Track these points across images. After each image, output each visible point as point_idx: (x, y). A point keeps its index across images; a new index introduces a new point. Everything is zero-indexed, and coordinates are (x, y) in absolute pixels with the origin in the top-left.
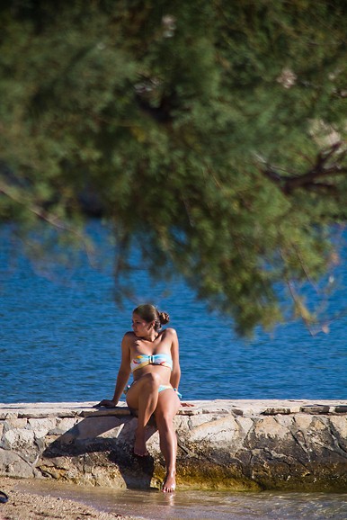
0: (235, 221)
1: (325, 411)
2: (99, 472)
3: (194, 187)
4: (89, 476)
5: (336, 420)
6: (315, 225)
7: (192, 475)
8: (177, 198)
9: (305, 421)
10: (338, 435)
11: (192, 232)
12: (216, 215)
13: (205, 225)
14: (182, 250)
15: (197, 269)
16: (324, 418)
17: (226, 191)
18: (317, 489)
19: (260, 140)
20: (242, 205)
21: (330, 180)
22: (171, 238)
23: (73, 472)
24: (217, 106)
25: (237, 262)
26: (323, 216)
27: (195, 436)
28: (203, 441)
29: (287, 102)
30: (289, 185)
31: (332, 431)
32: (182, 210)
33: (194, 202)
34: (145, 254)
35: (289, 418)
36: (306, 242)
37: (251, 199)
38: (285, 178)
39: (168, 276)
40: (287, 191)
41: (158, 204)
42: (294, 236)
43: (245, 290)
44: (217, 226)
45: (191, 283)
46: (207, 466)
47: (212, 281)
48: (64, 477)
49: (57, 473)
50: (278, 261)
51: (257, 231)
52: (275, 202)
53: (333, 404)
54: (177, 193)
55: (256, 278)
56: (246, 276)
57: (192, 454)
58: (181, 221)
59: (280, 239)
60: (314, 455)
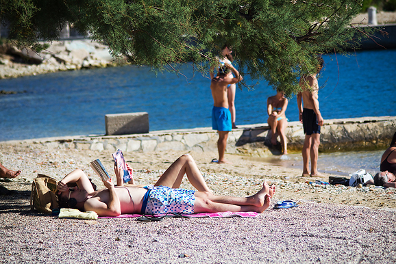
0: (281, 54)
1: (342, 123)
2: (260, 150)
3: (265, 42)
4: (256, 152)
5: (346, 126)
6: (310, 54)
7: (294, 149)
8: (259, 47)
9: (335, 127)
10: (347, 132)
11: (265, 59)
12: (273, 52)
13: (270, 57)
14: (261, 67)
15: (268, 73)
16: (342, 126)
17: (276, 43)
18: (341, 151)
19: (286, 24)
20: (283, 48)
21: (315, 37)
22: (258, 62)
23: (250, 150)
24: (269, 12)
25: (282, 70)
26: (314, 51)
27: (294, 135)
28: (297, 137)
29: (295, 9)
30: (298, 40)
31: (345, 130)
32: (261, 51)
33: (266, 49)
34: (249, 68)
35: (329, 126)
36: (307, 61)
37: (287, 46)
38: (297, 38)
39: (258, 76)
40: (298, 43)
41: (252, 50)
42: (303, 59)
43: (286, 80)
44: (274, 57)
45: (267, 78)
46: (299, 146)
47: (273, 76)
48: (247, 153)
49: (244, 151)
50: (298, 69)
51: (289, 58)
52: (295, 47)
53: (345, 120)
54: (259, 45)
55: (290, 75)
56: (286, 75)
57: (293, 142)
58: (261, 56)
59: (298, 60)
60: (338, 139)
